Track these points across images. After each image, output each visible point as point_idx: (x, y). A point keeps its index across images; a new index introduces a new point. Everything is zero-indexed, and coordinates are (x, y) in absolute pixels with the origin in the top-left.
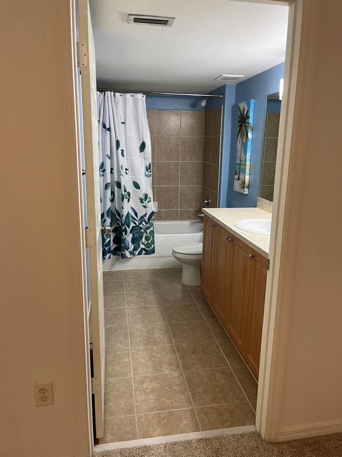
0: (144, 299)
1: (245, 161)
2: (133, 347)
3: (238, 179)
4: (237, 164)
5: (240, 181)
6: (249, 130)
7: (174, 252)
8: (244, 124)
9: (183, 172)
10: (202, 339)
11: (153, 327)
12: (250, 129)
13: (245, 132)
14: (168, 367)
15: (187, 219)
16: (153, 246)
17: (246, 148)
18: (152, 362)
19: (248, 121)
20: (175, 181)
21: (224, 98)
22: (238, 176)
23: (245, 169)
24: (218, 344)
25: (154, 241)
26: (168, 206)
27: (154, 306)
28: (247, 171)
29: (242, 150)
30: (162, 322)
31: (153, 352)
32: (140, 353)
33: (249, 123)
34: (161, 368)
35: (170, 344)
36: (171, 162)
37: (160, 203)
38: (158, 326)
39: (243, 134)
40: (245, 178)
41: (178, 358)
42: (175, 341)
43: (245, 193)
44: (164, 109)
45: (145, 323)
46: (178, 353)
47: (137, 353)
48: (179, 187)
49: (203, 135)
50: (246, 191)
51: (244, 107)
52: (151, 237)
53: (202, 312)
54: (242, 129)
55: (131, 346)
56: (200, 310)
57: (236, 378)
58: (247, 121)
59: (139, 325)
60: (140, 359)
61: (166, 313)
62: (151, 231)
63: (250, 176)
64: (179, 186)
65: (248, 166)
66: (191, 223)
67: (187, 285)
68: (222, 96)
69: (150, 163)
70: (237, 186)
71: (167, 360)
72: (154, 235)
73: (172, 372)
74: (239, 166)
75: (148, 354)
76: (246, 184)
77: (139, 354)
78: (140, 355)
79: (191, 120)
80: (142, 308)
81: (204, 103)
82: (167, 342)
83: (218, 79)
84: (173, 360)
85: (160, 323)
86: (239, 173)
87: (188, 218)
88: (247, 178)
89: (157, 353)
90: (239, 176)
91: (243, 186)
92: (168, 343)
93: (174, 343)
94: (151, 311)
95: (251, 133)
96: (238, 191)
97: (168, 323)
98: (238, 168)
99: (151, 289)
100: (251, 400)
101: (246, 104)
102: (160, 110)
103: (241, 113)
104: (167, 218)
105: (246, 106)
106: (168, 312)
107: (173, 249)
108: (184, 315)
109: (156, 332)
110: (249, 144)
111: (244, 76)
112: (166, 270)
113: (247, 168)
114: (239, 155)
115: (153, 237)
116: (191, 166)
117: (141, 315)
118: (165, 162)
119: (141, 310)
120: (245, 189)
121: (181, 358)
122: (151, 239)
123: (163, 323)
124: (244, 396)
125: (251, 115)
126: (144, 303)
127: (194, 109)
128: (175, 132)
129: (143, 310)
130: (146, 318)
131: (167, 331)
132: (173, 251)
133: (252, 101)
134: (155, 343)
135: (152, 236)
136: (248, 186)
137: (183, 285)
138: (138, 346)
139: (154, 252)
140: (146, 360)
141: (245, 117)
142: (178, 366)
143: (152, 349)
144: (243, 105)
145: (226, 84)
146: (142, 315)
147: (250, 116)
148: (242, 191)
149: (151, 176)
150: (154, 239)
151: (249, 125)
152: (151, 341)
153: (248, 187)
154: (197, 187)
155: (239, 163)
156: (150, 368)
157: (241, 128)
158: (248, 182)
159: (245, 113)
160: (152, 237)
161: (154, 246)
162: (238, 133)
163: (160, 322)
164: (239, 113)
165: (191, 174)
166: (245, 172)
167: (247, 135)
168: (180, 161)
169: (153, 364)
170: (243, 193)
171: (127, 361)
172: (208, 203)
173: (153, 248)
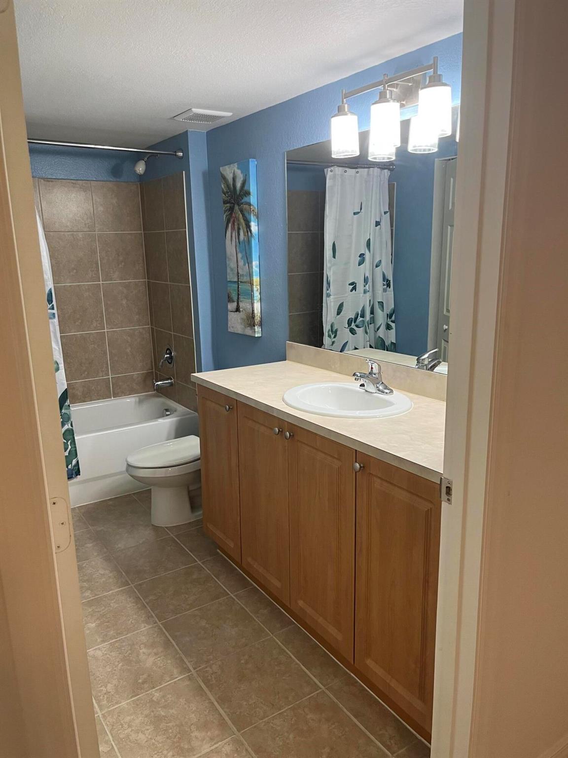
0: (88, 581)
1: (250, 275)
2: (106, 710)
3: (237, 310)
4: (229, 281)
5: (241, 313)
6: (253, 218)
7: (130, 468)
8: (239, 205)
9: (109, 302)
10: (244, 640)
11: (134, 644)
12: (254, 215)
13: (242, 221)
14: (203, 734)
15: (128, 393)
16: (74, 462)
17: (248, 252)
18: (164, 734)
19: (248, 201)
20: (97, 321)
21: (186, 157)
22: (235, 304)
23: (252, 291)
24: (280, 643)
25: (76, 450)
26: (86, 373)
27: (117, 590)
28: (257, 295)
29: (240, 255)
30: (148, 627)
31: (155, 708)
32: (128, 719)
33: (250, 204)
34: (189, 742)
35: (184, 674)
36: (84, 285)
37: (69, 369)
38: (144, 638)
39: (238, 224)
40: (253, 308)
41: (216, 703)
42: (192, 663)
43: (256, 336)
44: (54, 177)
45: (111, 639)
46: (211, 691)
47: (122, 722)
48: (105, 332)
49: (141, 231)
50: (258, 332)
51: (234, 173)
52: (69, 443)
53: (218, 579)
54: (234, 215)
55: (101, 710)
56: (213, 576)
57: (345, 710)
58: (245, 199)
59: (99, 649)
60: (133, 736)
61: (147, 600)
62: (66, 431)
63: (262, 303)
64: (106, 330)
65: (257, 285)
66: (137, 399)
67: (166, 527)
68: (182, 154)
69: (50, 289)
70: (236, 323)
71: (193, 717)
72: (74, 438)
73: (217, 743)
74: (237, 286)
75: (146, 716)
76: (256, 318)
77: (126, 723)
78: (129, 726)
79: (114, 201)
80: (90, 604)
81: (141, 168)
82: (175, 671)
83: (180, 119)
84: (206, 713)
85: (144, 628)
86: (238, 298)
87: (131, 392)
88: (257, 306)
89: (165, 707)
90: (238, 304)
91: (250, 320)
92: (181, 673)
93: (191, 669)
94: (114, 605)
95: (255, 222)
96: (242, 333)
97: (162, 624)
98: (234, 290)
99: (96, 554)
100: (394, 753)
101: (238, 168)
102: (47, 180)
103: (227, 185)
104: (87, 396)
105: (238, 172)
106: (150, 598)
107: (127, 461)
108: (187, 596)
109: (144, 653)
110: (254, 243)
111: (230, 114)
112: (111, 503)
113: (255, 289)
114: (233, 265)
115: (74, 442)
116: (125, 291)
117: (95, 622)
118: (70, 286)
119: (90, 610)
120: (256, 327)
121: (222, 700)
122: (70, 447)
123: (150, 627)
124: (379, 748)
125: (253, 188)
126: (92, 590)
127: (118, 180)
128: (84, 224)
129: (94, 607)
130: (108, 627)
131: (167, 645)
132: (128, 464)
133: (253, 164)
134: (151, 681)
135: (69, 441)
136: (261, 321)
137: (156, 528)
138: (117, 703)
139: (78, 473)
140: (147, 732)
141: (238, 193)
142: (222, 725)
143: (152, 701)
144: (229, 171)
145: (187, 131)
146: (98, 622)
147: (251, 191)
148: (248, 332)
149: (54, 317)
150: (76, 447)
151: (251, 207)
152: (140, 681)
153: (261, 325)
154: (141, 330)
155: (236, 280)
156: (165, 752)
157: (231, 214)
158: (259, 314)
159: (239, 185)
160: (71, 443)
161: (78, 462)
162: (225, 223)
163: (143, 625)
164: (223, 186)
165: (125, 305)
166: (252, 297)
167: (248, 227)
168: (101, 282)
169: (168, 738)
170: (253, 335)
171: (105, 751)
172: (171, 358)
173: (75, 466)
